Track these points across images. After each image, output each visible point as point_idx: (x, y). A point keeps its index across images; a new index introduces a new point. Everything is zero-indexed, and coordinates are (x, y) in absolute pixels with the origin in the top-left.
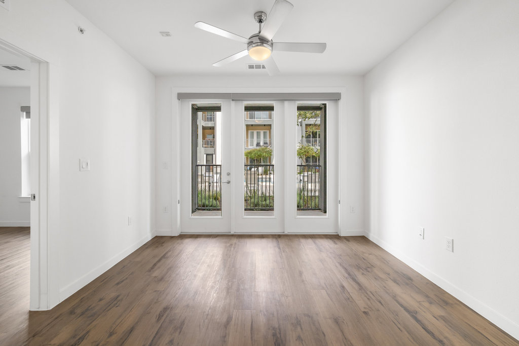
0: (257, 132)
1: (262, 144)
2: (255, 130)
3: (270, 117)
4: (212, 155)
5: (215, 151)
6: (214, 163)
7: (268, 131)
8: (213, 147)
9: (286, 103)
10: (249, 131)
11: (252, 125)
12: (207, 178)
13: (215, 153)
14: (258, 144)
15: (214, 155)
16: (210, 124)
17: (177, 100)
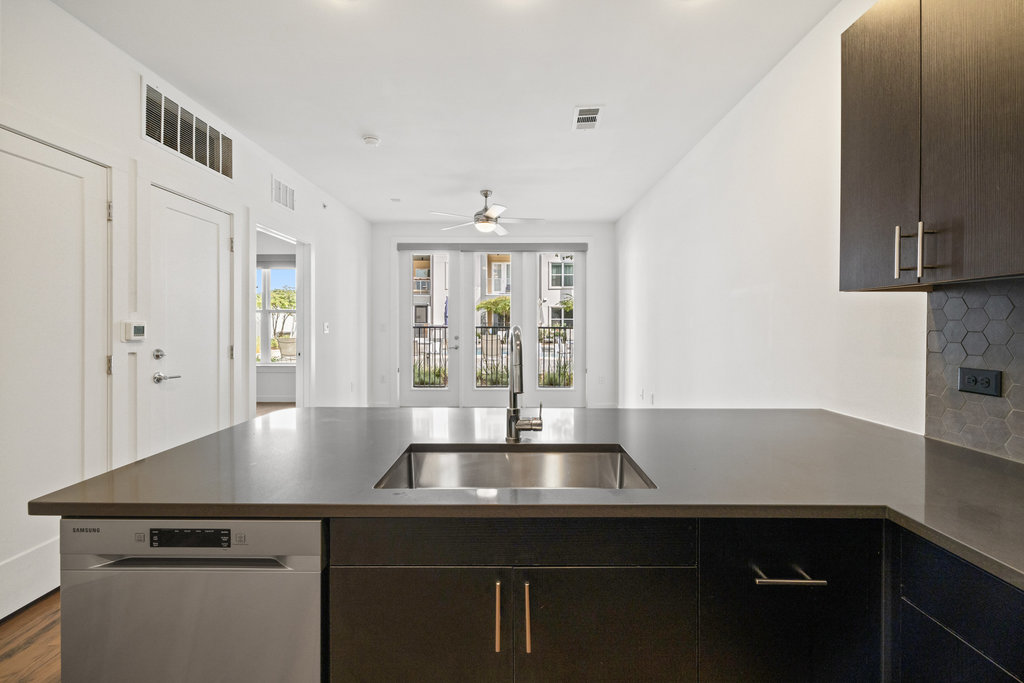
2: (503, 261)
4: (426, 307)
5: (431, 300)
6: (429, 323)
8: (427, 293)
9: (525, 254)
10: (493, 264)
11: (498, 254)
12: (422, 346)
13: (431, 305)
15: (429, 308)
17: (397, 252)
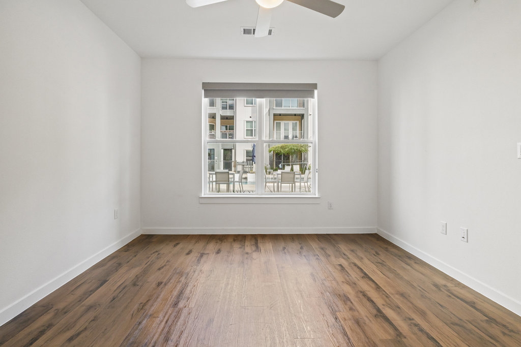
0: (285, 124)
1: (290, 137)
2: (282, 120)
3: (303, 105)
5: (234, 145)
6: (233, 160)
7: (298, 122)
10: (276, 122)
11: (280, 115)
13: (234, 148)
14: (286, 137)
15: (233, 151)
16: (228, 113)
